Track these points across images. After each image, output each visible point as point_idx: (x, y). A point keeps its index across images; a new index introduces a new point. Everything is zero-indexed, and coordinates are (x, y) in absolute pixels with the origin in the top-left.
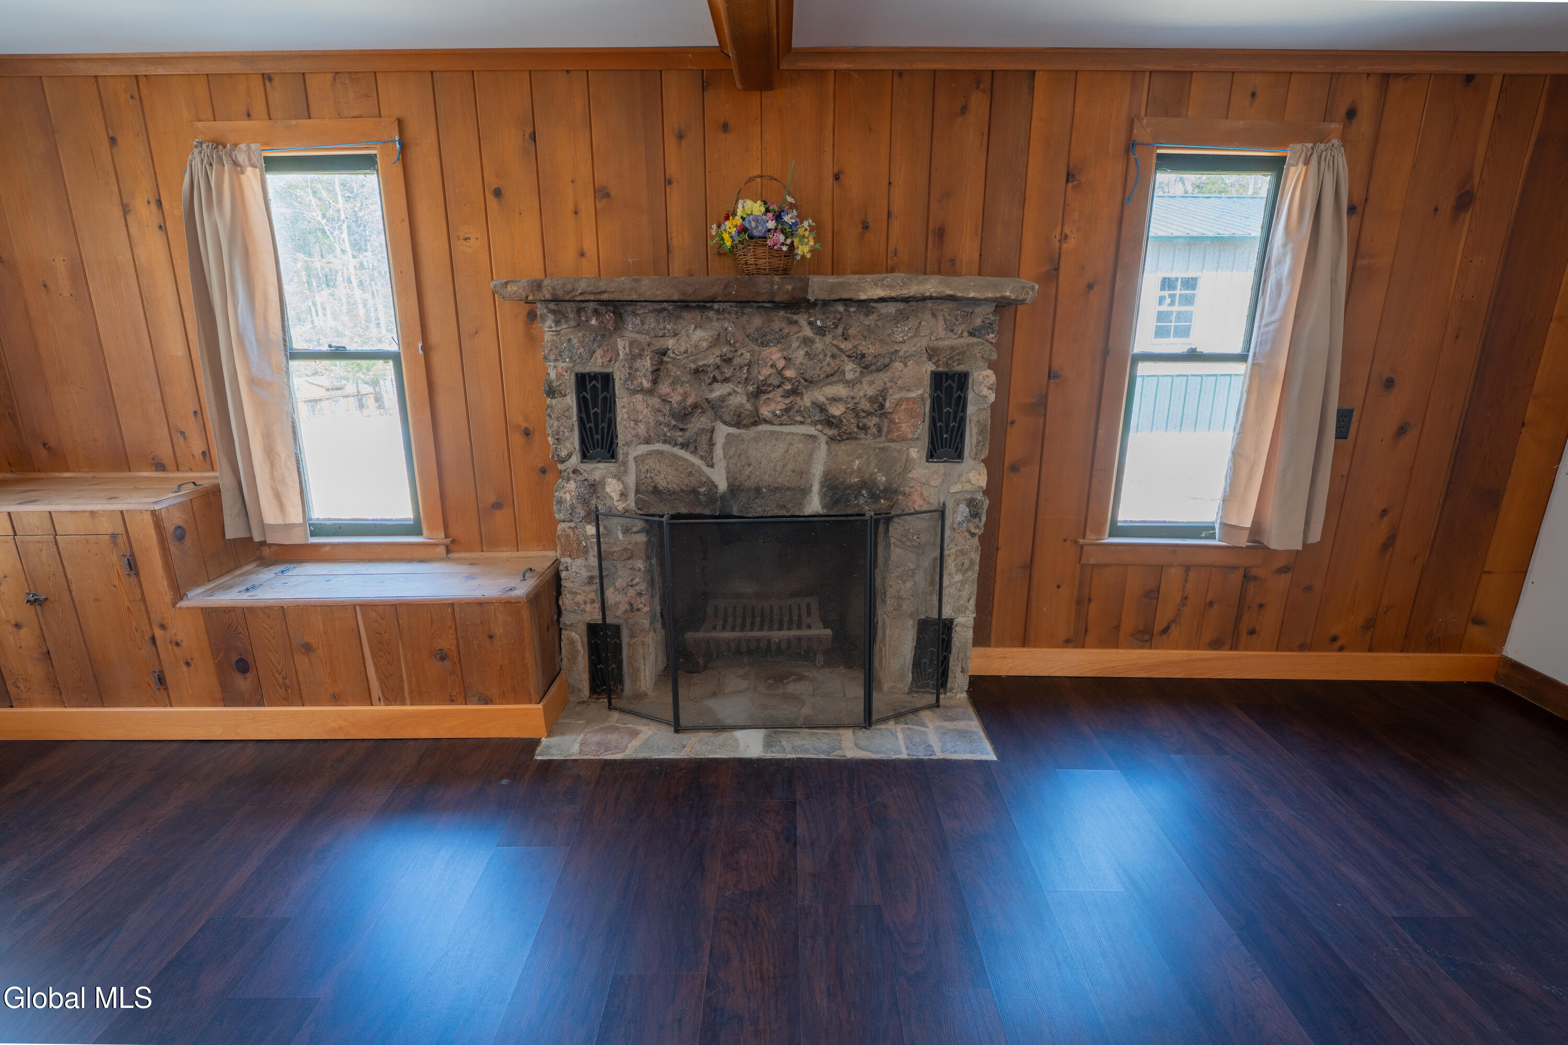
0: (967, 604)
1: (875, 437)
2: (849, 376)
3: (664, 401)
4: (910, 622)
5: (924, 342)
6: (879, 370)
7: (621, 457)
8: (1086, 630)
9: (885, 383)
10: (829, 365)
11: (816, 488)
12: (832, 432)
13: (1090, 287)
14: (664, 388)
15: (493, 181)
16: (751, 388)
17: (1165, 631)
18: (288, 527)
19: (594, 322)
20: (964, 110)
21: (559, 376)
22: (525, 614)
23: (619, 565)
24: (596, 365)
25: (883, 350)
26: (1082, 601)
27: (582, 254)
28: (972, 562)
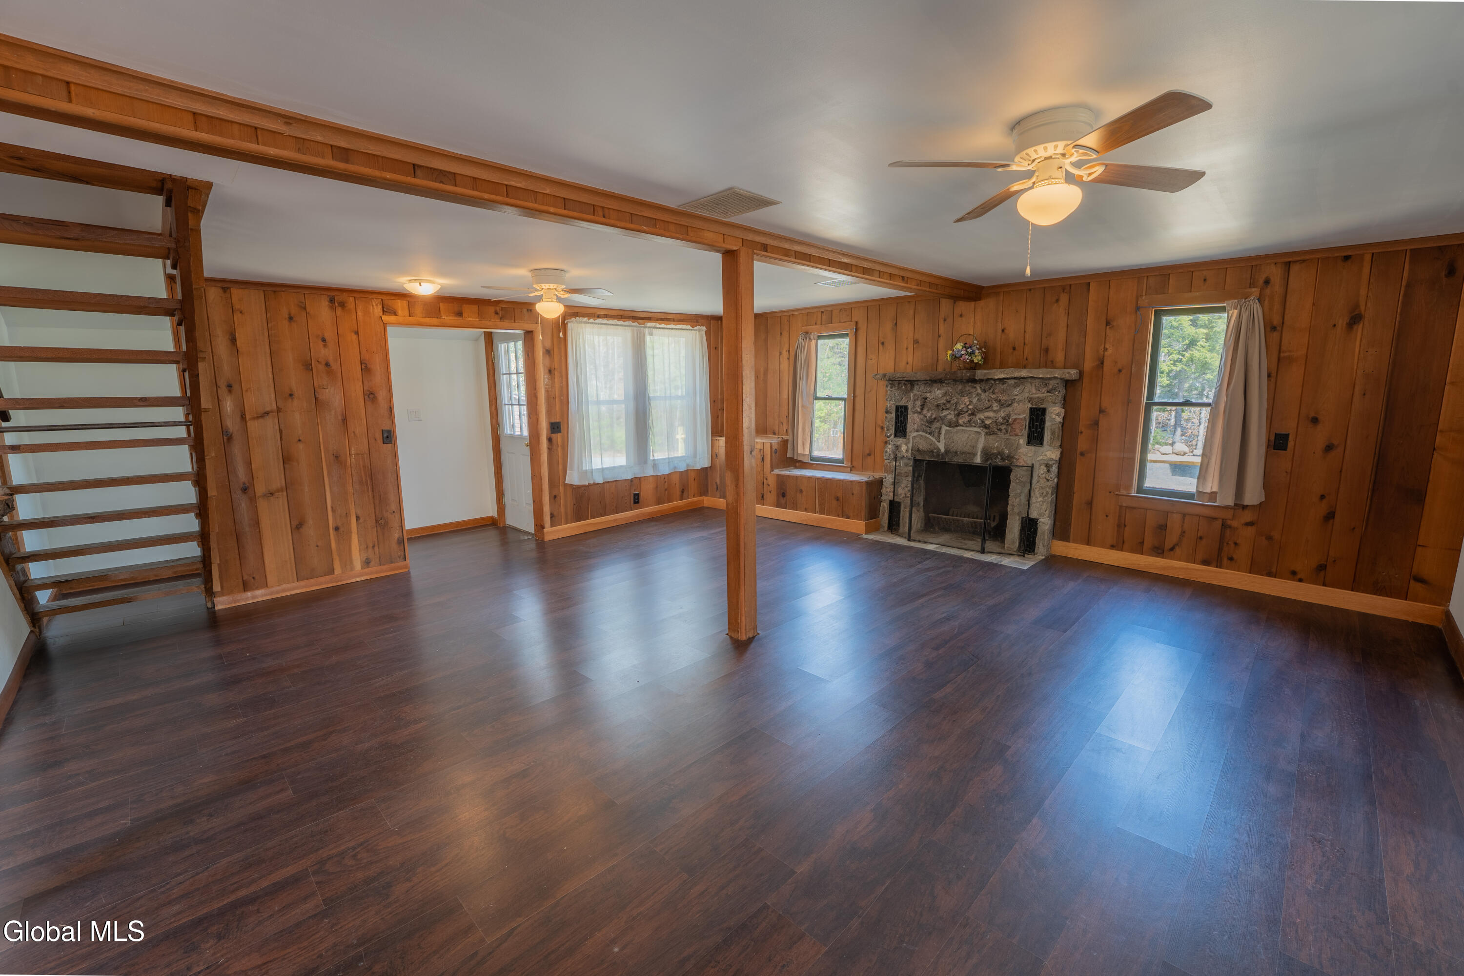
0: (1045, 513)
1: (1005, 434)
2: (995, 408)
3: (925, 416)
4: (1018, 518)
5: (1027, 395)
6: (1007, 406)
7: (908, 437)
8: (1123, 542)
9: (1010, 412)
10: (987, 404)
11: (979, 453)
12: (986, 431)
13: (1120, 371)
14: (925, 412)
15: (882, 340)
16: (956, 412)
17: (1172, 549)
18: (804, 455)
19: (903, 387)
20: (1057, 301)
21: (890, 406)
22: (864, 488)
23: (903, 478)
24: (902, 403)
25: (1008, 399)
26: (1121, 526)
27: (907, 363)
28: (1047, 493)
